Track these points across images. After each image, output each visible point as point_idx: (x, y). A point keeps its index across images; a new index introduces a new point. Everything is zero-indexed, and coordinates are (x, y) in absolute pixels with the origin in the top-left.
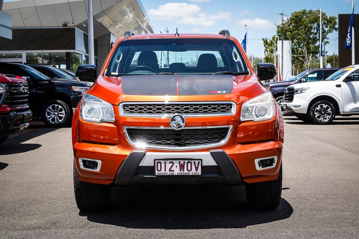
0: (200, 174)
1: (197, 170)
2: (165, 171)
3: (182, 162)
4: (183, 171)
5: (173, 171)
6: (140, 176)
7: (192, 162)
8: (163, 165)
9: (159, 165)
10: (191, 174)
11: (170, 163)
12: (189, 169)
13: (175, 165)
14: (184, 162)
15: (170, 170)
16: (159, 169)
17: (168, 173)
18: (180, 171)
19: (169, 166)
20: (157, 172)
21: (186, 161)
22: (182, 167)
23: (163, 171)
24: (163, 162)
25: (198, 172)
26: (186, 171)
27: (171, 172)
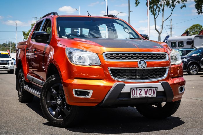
0: (156, 96)
1: (154, 94)
2: (137, 95)
3: (146, 89)
4: (147, 95)
5: (141, 95)
6: (120, 99)
7: (152, 89)
8: (136, 91)
9: (133, 91)
10: (151, 97)
11: (140, 90)
12: (150, 93)
13: (142, 91)
14: (147, 89)
15: (140, 95)
16: (133, 94)
17: (138, 96)
18: (145, 95)
19: (139, 92)
20: (132, 96)
21: (149, 89)
22: (146, 92)
23: (135, 95)
24: (135, 89)
25: (155, 95)
26: (148, 95)
27: (140, 96)
